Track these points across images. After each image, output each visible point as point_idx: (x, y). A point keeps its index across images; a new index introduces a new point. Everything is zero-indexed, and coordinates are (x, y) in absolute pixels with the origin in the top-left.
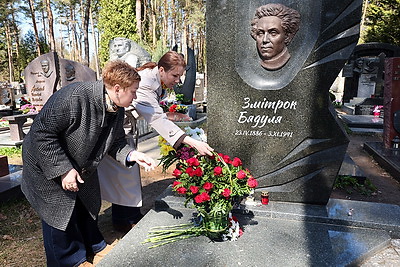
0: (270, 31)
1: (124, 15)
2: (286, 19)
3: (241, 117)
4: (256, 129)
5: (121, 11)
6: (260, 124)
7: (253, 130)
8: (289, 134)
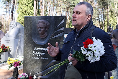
0: (41, 28)
1: (29, 7)
2: (45, 24)
3: (33, 53)
4: (38, 57)
5: (27, 6)
6: (39, 55)
7: (37, 57)
8: (47, 59)
